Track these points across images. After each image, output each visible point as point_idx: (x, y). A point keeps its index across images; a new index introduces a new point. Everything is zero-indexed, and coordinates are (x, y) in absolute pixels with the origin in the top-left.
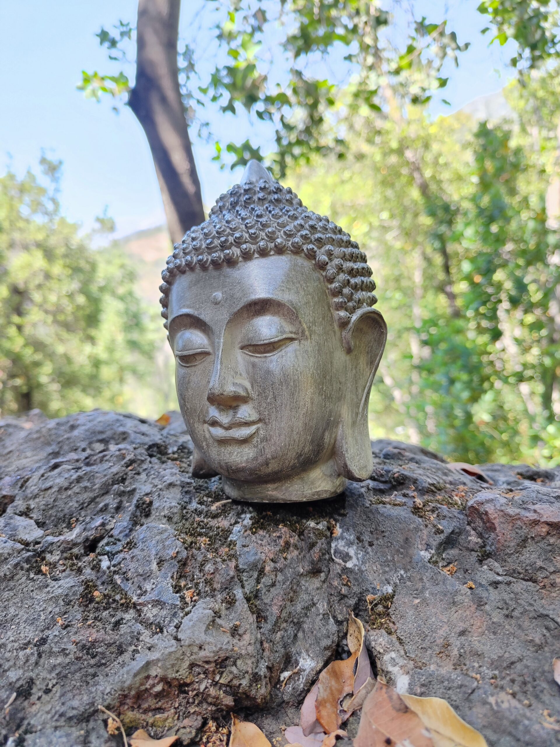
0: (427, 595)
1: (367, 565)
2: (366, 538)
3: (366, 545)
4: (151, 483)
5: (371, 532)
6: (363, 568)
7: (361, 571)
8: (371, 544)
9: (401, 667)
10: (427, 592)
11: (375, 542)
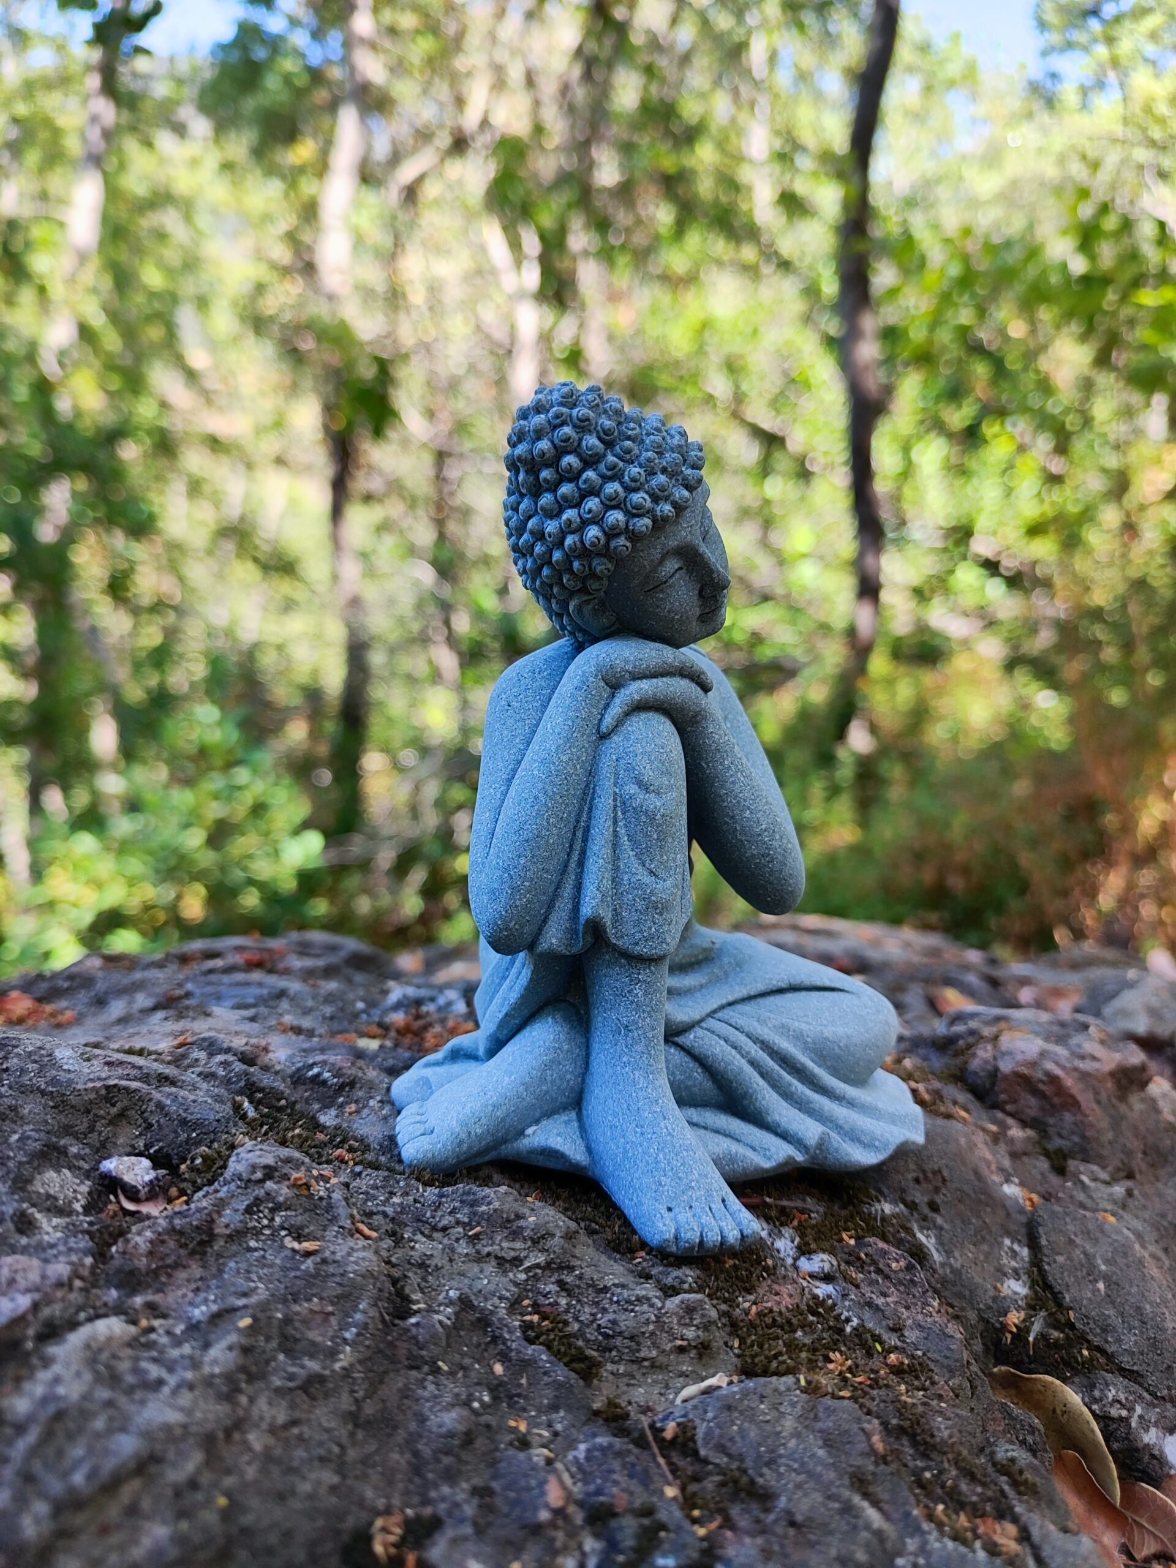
0: (1103, 1267)
1: (957, 1254)
2: (919, 1196)
3: (926, 1210)
4: (480, 1258)
5: (917, 1181)
6: (957, 1265)
7: (956, 1272)
8: (934, 1207)
9: (1156, 1425)
10: (1099, 1261)
11: (938, 1199)
